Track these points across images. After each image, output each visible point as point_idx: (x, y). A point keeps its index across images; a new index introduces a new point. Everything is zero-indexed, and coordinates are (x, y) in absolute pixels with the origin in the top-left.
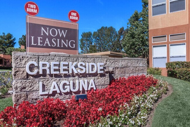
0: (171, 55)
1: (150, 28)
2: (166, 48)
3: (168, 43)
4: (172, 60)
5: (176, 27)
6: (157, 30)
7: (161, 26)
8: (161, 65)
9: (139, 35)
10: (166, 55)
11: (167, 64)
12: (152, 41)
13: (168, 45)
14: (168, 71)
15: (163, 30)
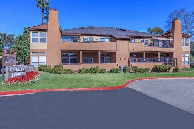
0: (40, 61)
1: (31, 48)
2: (38, 58)
3: (39, 56)
4: (40, 64)
5: (42, 49)
6: (34, 49)
7: (35, 48)
8: (36, 66)
9: (23, 49)
10: (37, 61)
11: (38, 66)
12: (31, 54)
13: (39, 57)
14: (39, 69)
15: (37, 50)
